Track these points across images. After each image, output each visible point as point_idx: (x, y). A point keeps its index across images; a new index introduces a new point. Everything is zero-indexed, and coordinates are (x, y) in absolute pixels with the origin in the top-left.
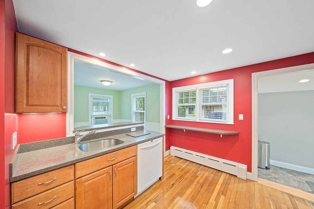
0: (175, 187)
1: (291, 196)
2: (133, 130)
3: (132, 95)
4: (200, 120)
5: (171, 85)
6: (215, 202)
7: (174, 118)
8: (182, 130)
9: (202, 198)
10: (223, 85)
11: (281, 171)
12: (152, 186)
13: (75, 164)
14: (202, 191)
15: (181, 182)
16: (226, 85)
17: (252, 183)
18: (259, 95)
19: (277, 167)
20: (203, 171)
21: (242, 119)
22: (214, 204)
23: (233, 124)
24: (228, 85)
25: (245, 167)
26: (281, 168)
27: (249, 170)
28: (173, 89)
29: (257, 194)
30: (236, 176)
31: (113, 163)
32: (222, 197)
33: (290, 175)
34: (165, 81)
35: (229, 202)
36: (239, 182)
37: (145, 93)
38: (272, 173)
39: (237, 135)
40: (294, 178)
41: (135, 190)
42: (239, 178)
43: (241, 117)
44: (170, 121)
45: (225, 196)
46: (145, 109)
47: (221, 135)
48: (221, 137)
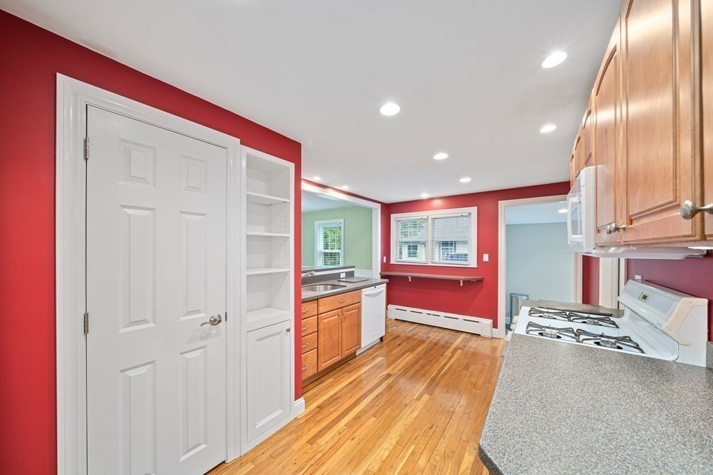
0: (403, 346)
2: (343, 275)
3: (316, 223)
4: (432, 263)
5: (389, 209)
7: (393, 261)
8: (406, 278)
9: (436, 352)
10: (464, 214)
12: (373, 346)
13: (318, 299)
15: (410, 342)
16: (467, 214)
17: (497, 342)
18: (508, 227)
21: (487, 260)
22: (449, 356)
23: (476, 267)
24: (470, 214)
25: (489, 322)
27: (495, 325)
28: (392, 215)
30: (479, 335)
31: (342, 305)
32: (459, 352)
34: (380, 205)
35: (466, 354)
37: (342, 221)
39: (480, 281)
41: (359, 343)
42: (483, 337)
43: (486, 258)
44: (386, 266)
45: (463, 350)
46: (342, 247)
47: (461, 282)
48: (461, 285)
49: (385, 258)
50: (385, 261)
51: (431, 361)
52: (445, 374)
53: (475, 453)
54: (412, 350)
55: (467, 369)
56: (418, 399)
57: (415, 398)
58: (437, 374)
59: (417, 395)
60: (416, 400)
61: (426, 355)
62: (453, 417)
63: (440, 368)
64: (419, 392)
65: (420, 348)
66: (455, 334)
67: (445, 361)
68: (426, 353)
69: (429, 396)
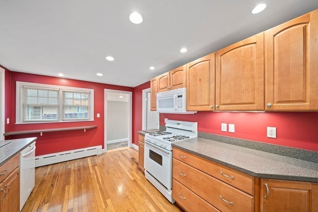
0: (57, 185)
1: (120, 151)
5: (14, 76)
6: (94, 171)
7: (18, 122)
9: (85, 175)
11: (112, 145)
14: (82, 172)
15: (59, 179)
17: (105, 154)
19: (110, 144)
20: (72, 164)
21: (99, 117)
22: (94, 172)
23: (93, 120)
24: (90, 92)
25: (100, 147)
26: (112, 144)
27: (103, 148)
29: (110, 157)
30: (96, 155)
32: (96, 167)
33: (116, 145)
35: (101, 167)
36: (99, 157)
38: (109, 147)
39: (95, 128)
40: (117, 145)
42: (98, 155)
43: (98, 115)
44: (11, 127)
45: (97, 165)
47: (85, 129)
48: (85, 131)
49: (8, 119)
50: (8, 122)
51: (88, 181)
52: (103, 183)
53: (150, 203)
54: (67, 183)
55: (109, 173)
56: (107, 206)
57: (104, 207)
58: (100, 185)
59: (103, 204)
60: (106, 207)
61: (80, 179)
62: (129, 198)
63: (98, 181)
64: (103, 202)
65: (72, 179)
66: (84, 160)
67: (95, 176)
68: (79, 179)
69: (109, 199)
